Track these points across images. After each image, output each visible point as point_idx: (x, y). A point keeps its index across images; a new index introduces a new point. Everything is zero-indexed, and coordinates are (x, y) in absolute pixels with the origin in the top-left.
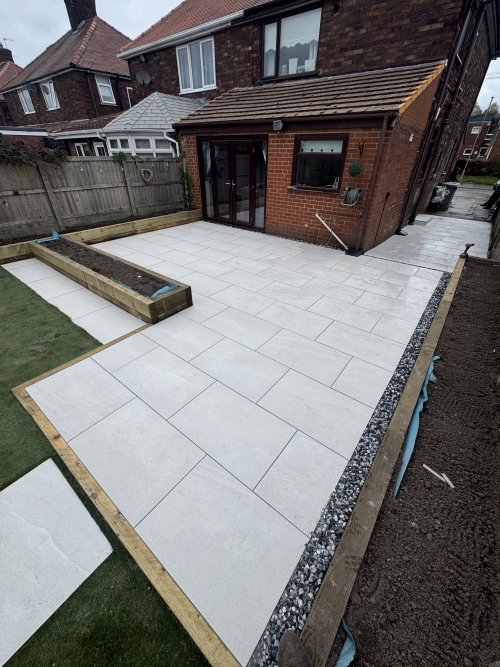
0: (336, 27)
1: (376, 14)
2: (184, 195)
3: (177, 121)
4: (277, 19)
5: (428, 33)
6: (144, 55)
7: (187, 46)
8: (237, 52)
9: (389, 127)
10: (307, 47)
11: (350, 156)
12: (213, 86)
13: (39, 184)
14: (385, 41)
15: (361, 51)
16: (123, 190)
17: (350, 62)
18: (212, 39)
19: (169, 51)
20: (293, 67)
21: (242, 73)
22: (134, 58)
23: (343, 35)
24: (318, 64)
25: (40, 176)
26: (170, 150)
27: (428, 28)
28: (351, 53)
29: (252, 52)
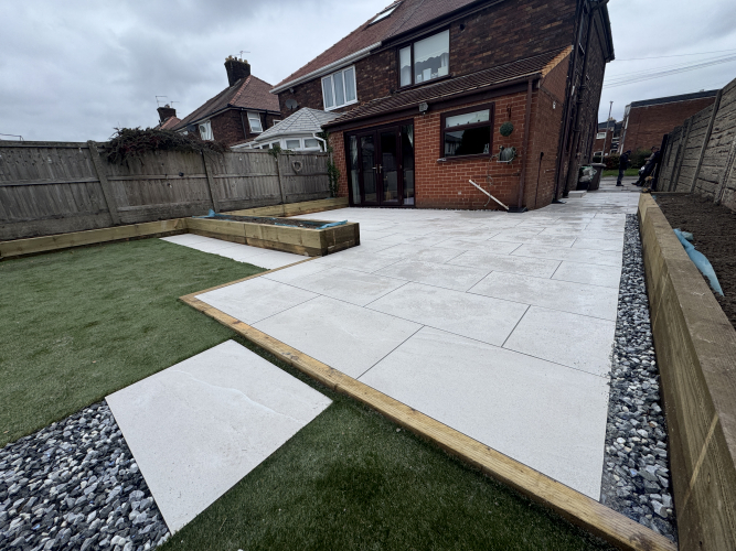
0: (463, 40)
1: (499, 24)
2: (331, 185)
3: (325, 123)
4: (411, 44)
5: (549, 30)
6: (293, 88)
7: (332, 76)
8: (377, 73)
9: (534, 89)
10: (439, 59)
11: (498, 121)
12: (356, 101)
13: (202, 170)
14: (511, 42)
15: (489, 53)
16: (275, 179)
17: (480, 63)
18: (354, 67)
19: (316, 82)
20: (427, 76)
21: (381, 87)
22: (284, 92)
23: (471, 45)
24: (451, 69)
25: (204, 163)
26: (319, 147)
27: (549, 26)
28: (480, 56)
29: (389, 70)
